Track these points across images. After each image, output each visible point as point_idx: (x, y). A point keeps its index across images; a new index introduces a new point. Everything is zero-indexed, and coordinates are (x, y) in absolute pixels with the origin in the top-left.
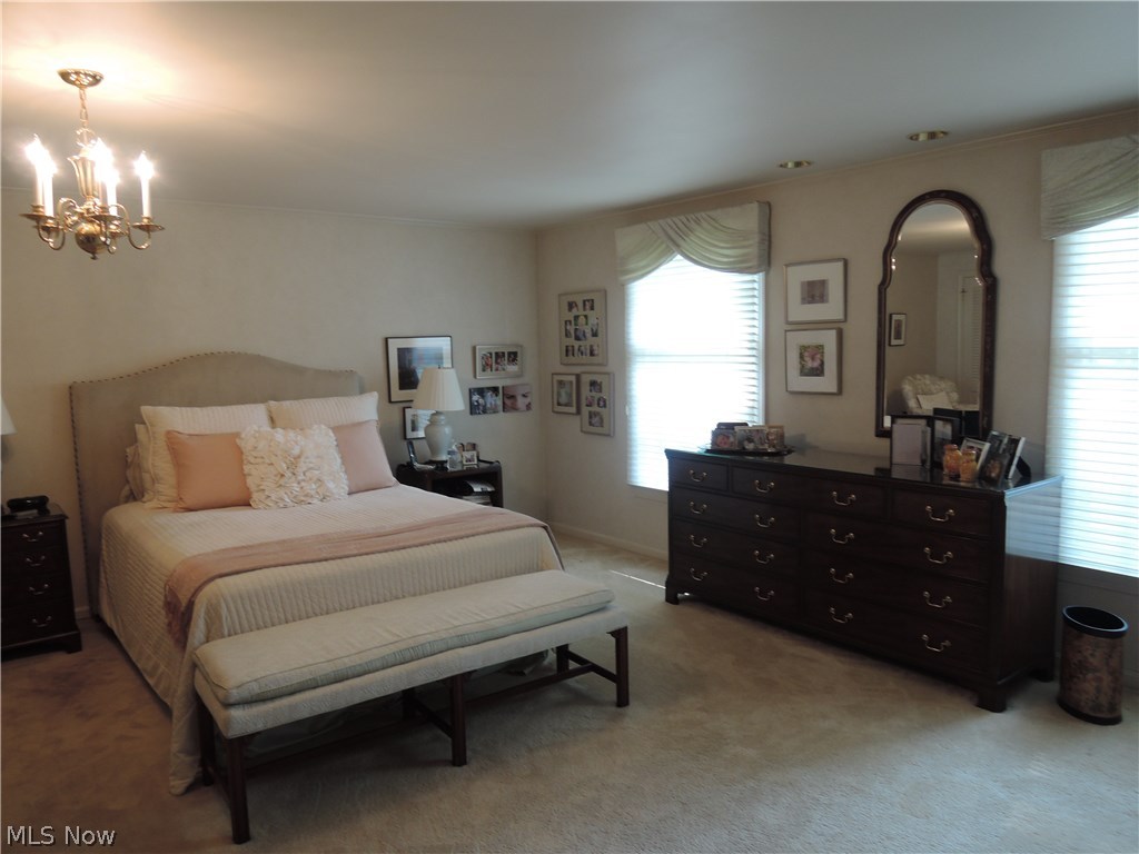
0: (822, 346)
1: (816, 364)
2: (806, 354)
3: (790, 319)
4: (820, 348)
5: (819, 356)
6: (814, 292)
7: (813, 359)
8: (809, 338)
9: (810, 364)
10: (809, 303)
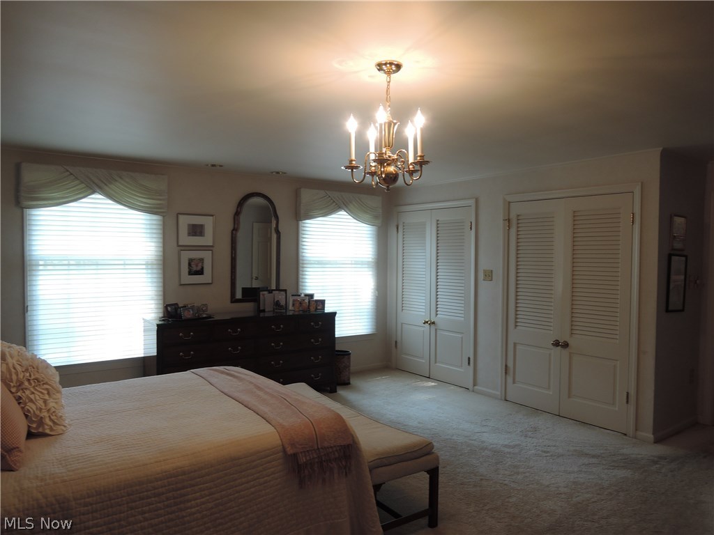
0: (203, 259)
1: (199, 268)
2: (192, 263)
3: (180, 244)
4: (202, 260)
5: (200, 264)
6: (196, 230)
7: (197, 266)
8: (196, 255)
9: (194, 268)
10: (193, 236)
